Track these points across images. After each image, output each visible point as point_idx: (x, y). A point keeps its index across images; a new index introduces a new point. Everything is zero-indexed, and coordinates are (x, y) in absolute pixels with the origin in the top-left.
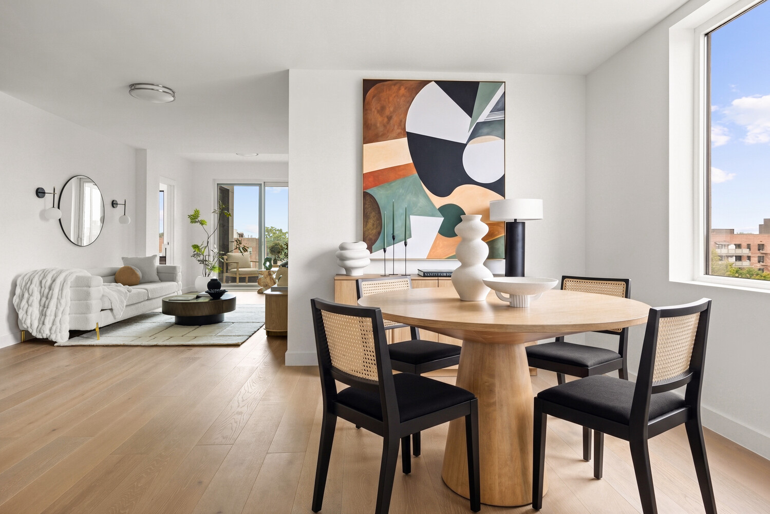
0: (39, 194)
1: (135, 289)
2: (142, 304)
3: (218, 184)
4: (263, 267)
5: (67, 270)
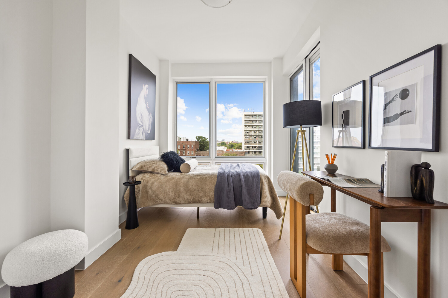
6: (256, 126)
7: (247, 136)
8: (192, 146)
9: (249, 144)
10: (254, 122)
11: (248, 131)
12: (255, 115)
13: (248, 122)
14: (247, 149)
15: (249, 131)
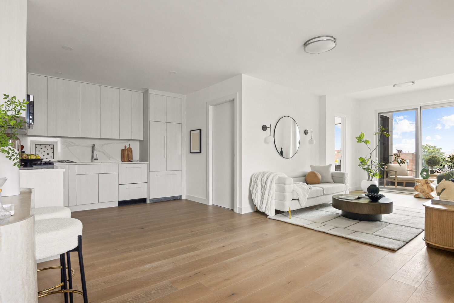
0: (264, 129)
1: (314, 187)
2: (320, 197)
3: (379, 113)
4: (420, 176)
5: (274, 173)
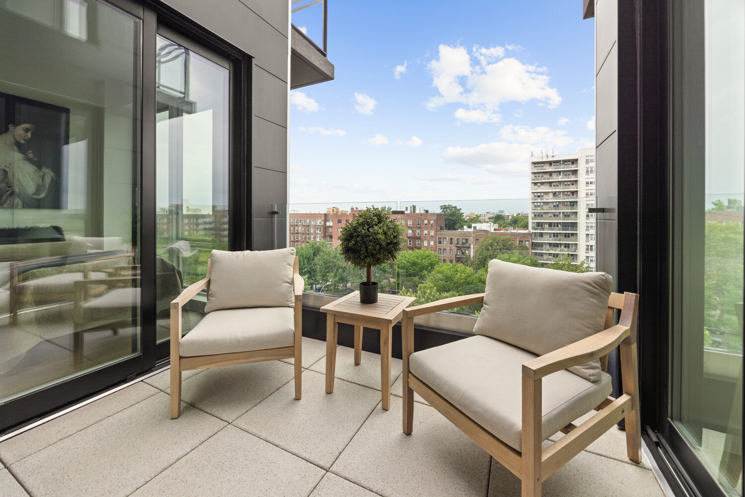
6: (557, 184)
7: (539, 204)
8: (432, 222)
9: (542, 218)
10: (554, 175)
11: (540, 193)
12: (555, 162)
13: (541, 175)
14: (537, 229)
15: (542, 194)
